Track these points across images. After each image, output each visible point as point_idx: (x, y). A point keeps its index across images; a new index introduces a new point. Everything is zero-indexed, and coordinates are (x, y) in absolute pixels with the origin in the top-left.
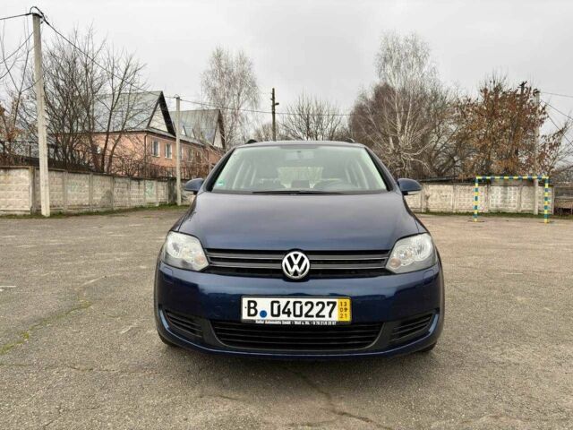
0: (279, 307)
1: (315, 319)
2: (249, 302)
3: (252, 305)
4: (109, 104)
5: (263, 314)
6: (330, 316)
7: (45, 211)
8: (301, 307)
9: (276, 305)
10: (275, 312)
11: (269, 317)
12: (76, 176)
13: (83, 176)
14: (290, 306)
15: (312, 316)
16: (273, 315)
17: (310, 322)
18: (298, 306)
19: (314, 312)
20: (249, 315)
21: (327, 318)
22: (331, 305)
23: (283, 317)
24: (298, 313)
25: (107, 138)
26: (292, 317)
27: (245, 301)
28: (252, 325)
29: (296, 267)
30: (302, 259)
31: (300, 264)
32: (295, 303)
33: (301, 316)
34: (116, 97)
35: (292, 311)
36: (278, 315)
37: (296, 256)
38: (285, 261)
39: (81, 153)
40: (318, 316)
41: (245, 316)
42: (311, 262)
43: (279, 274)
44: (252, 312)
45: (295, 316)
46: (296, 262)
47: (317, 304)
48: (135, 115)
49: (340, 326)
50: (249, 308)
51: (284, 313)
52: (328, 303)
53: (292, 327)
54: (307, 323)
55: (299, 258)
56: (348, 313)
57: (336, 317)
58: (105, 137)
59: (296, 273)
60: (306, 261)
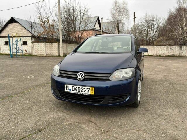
0: (74, 88)
1: (84, 93)
2: (67, 86)
3: (67, 87)
4: (79, 21)
5: (70, 90)
6: (88, 92)
7: (62, 55)
8: (80, 89)
9: (73, 88)
10: (73, 90)
11: (71, 91)
12: (70, 45)
13: (72, 45)
14: (77, 88)
15: (83, 92)
16: (72, 90)
17: (82, 93)
18: (79, 88)
19: (83, 91)
20: (67, 90)
21: (87, 93)
22: (88, 89)
23: (75, 91)
24: (79, 90)
25: (79, 32)
26: (77, 92)
27: (65, 86)
28: (67, 92)
29: (80, 77)
30: (83, 74)
31: (81, 76)
32: (78, 87)
33: (80, 91)
34: (82, 19)
35: (77, 90)
36: (74, 91)
37: (81, 73)
38: (78, 75)
39: (72, 38)
40: (84, 92)
41: (65, 90)
42: (85, 76)
43: (75, 78)
44: (67, 89)
45: (78, 91)
46: (80, 75)
47: (84, 88)
48: (88, 25)
49: (91, 95)
50: (67, 88)
51: (75, 90)
52: (88, 88)
53: (77, 94)
54: (81, 94)
55: (82, 74)
56: (93, 92)
57: (90, 93)
58: (78, 32)
59: (80, 79)
60: (84, 75)
